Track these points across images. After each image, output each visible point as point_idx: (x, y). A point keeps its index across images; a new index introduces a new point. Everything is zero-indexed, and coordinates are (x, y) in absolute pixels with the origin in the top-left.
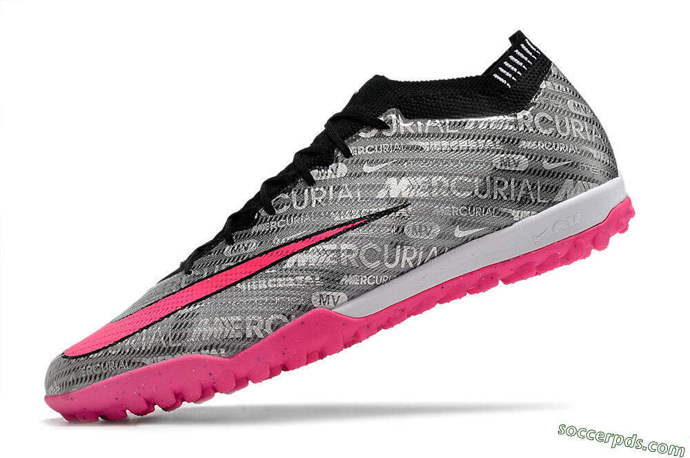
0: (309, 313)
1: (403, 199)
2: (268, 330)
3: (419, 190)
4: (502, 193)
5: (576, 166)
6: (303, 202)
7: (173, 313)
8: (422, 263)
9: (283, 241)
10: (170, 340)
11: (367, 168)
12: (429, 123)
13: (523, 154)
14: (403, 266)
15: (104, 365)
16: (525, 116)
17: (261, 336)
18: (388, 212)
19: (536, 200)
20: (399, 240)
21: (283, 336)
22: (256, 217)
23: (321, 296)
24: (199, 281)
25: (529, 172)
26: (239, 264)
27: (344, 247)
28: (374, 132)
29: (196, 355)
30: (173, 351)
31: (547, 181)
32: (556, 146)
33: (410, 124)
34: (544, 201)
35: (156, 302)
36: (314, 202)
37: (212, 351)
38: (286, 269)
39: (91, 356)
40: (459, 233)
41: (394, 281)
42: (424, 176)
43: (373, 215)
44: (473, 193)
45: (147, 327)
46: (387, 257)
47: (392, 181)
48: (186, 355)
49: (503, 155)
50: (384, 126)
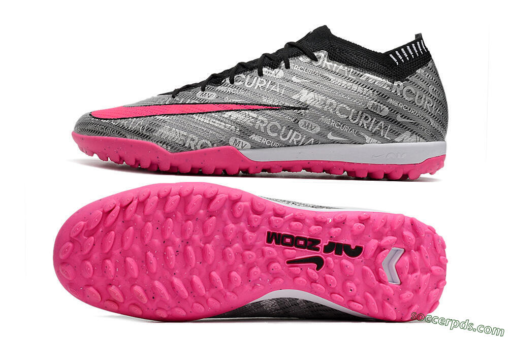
0: (225, 147)
1: (306, 104)
2: (198, 147)
3: (318, 103)
4: (365, 125)
5: (417, 125)
6: (251, 83)
7: (153, 116)
8: (302, 145)
9: (230, 101)
10: (145, 130)
11: (294, 79)
12: (341, 67)
13: (387, 107)
14: (290, 142)
15: (106, 128)
16: (399, 85)
17: (193, 148)
18: (294, 108)
19: (384, 136)
20: (293, 126)
21: (205, 153)
22: (223, 82)
23: (236, 140)
24: (176, 104)
25: (386, 118)
26: (201, 103)
27: (260, 118)
28: (308, 60)
29: (154, 144)
30: (143, 137)
31: (395, 128)
32: (410, 109)
33: (331, 64)
34: (388, 138)
35: (149, 106)
36: (257, 86)
37: (164, 145)
38: (223, 117)
39: (102, 120)
40: (330, 136)
41: (281, 148)
42: (325, 96)
43: (285, 106)
44: (348, 117)
45: (137, 118)
46: (283, 133)
47: (305, 92)
48: (149, 142)
49: (375, 103)
50: (315, 59)
